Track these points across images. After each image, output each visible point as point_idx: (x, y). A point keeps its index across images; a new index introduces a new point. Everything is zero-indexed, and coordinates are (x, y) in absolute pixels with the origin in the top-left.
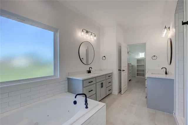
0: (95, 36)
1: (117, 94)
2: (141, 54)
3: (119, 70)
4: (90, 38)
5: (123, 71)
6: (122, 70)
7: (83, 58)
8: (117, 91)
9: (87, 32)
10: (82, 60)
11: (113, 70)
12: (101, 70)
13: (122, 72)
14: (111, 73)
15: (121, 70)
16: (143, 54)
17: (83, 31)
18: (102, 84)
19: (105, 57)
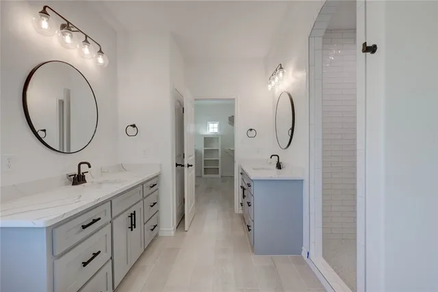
0: (100, 51)
1: (173, 233)
2: (211, 125)
3: (177, 165)
4: (82, 55)
5: (189, 166)
6: (186, 164)
7: (44, 131)
8: (173, 225)
9: (66, 26)
10: (41, 134)
11: (161, 165)
12: (122, 168)
13: (186, 169)
14: (157, 176)
15: (183, 166)
16: (216, 125)
17: (44, 12)
18: (133, 216)
19: (134, 126)
